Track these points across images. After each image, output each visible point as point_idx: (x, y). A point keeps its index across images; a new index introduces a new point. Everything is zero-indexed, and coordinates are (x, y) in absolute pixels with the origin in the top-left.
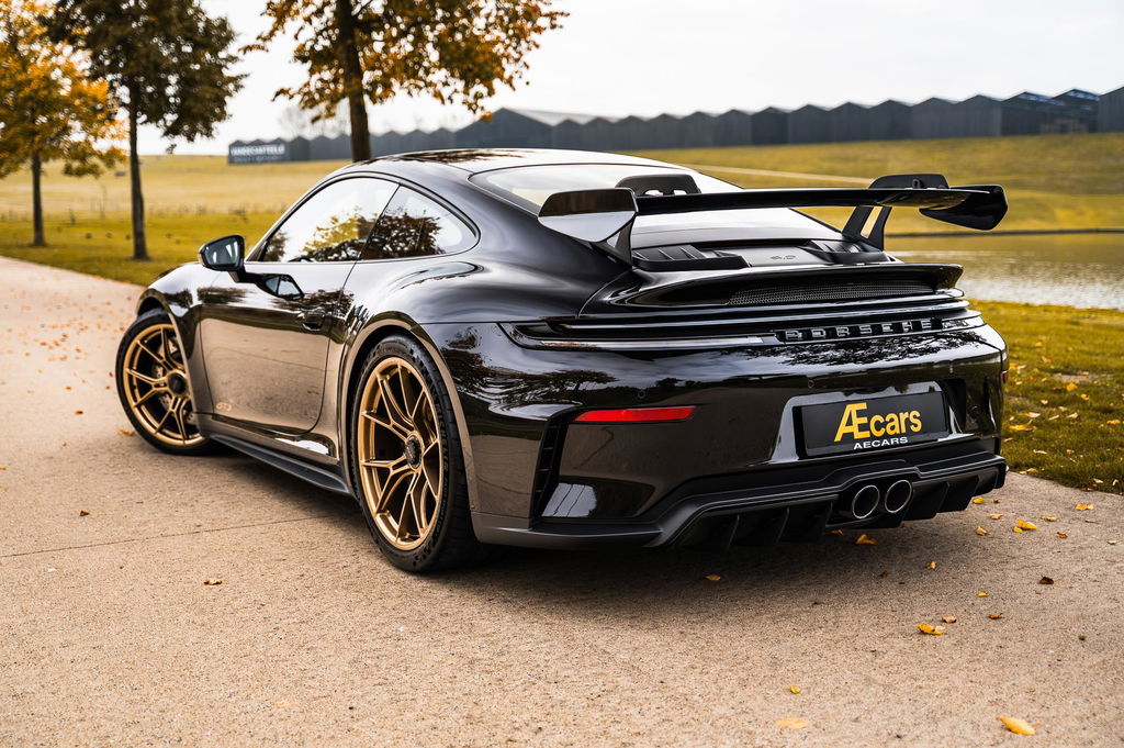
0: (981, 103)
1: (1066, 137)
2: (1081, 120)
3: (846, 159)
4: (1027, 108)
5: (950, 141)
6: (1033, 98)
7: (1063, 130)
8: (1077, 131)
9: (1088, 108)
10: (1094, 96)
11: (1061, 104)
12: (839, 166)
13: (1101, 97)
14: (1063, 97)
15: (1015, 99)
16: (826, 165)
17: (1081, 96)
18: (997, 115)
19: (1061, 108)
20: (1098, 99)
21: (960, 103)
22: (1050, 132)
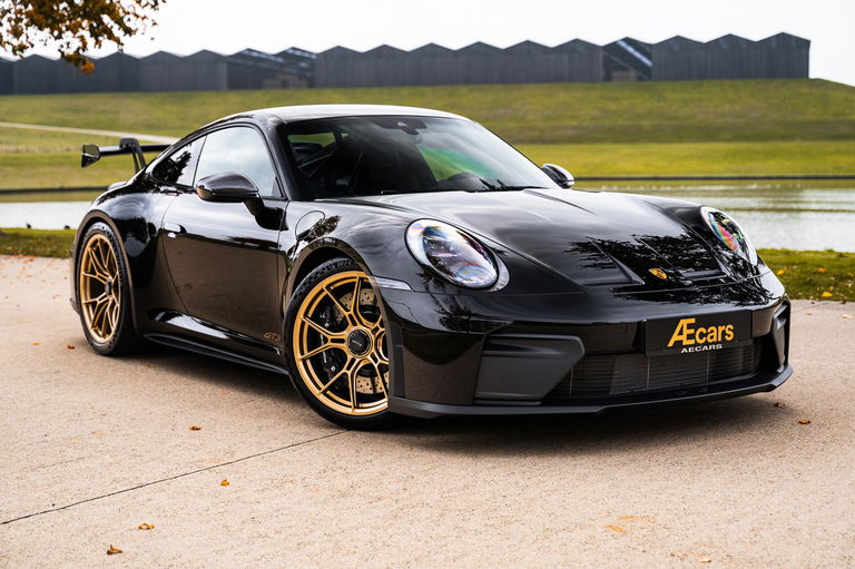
0: (206, 59)
1: (288, 92)
2: (301, 77)
3: (77, 111)
4: (249, 63)
5: (179, 93)
6: (255, 54)
7: (285, 85)
8: (297, 87)
9: (303, 65)
10: (311, 53)
11: (280, 60)
12: (71, 117)
13: (318, 55)
14: (283, 54)
15: (239, 55)
16: (57, 116)
17: (298, 53)
18: (223, 69)
19: (281, 65)
20: (314, 57)
21: (187, 57)
22: (273, 87)
